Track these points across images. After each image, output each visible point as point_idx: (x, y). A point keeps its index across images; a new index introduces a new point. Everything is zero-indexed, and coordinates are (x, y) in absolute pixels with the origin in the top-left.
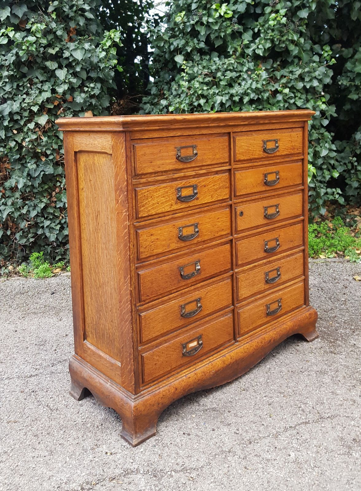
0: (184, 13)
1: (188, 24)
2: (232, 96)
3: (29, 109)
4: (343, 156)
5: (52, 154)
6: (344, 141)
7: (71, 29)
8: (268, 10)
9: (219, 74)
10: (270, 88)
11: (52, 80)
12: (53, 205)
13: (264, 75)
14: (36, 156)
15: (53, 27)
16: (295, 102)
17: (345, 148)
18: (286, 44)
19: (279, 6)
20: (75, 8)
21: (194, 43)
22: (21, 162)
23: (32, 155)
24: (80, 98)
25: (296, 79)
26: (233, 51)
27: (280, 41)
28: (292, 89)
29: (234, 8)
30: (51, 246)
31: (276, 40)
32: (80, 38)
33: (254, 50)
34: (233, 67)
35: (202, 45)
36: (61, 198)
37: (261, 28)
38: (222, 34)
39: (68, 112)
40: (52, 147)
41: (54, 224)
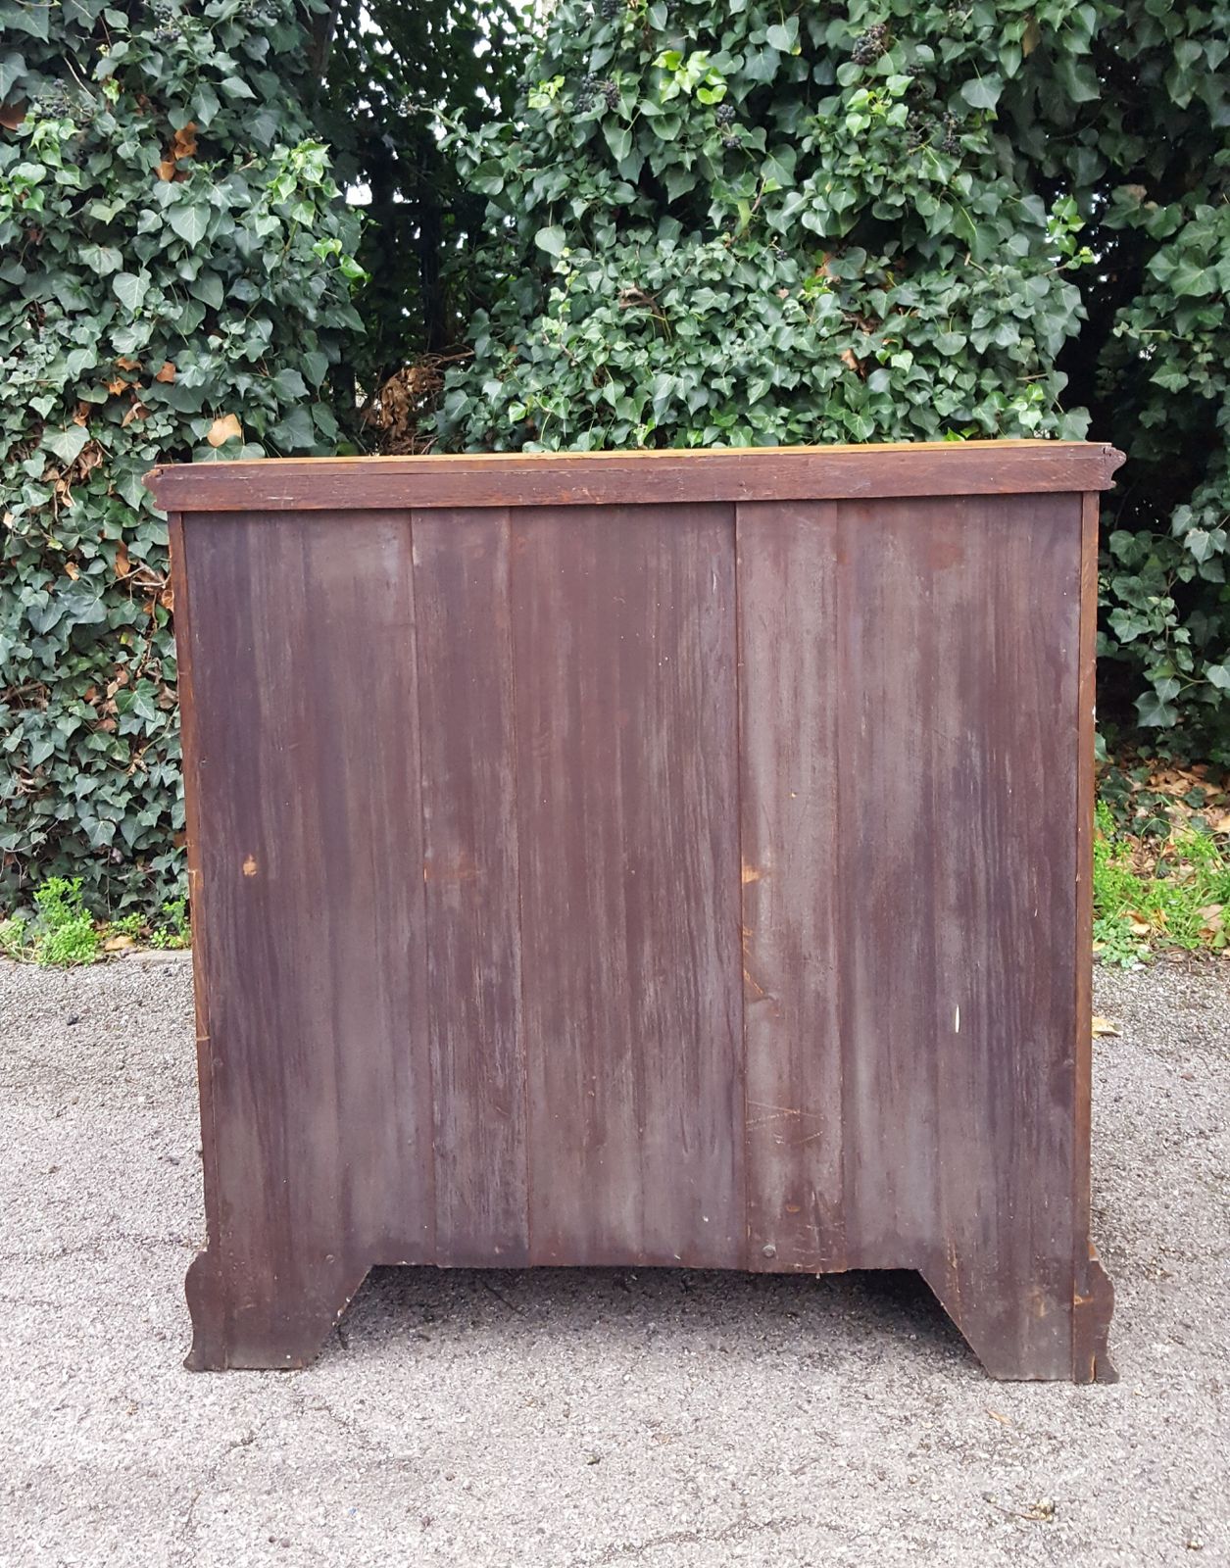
0: (560, 81)
1: (578, 119)
2: (711, 373)
3: (23, 406)
4: (1137, 587)
5: (102, 557)
6: (1145, 535)
7: (178, 135)
8: (849, 74)
9: (672, 297)
10: (844, 348)
11: (109, 308)
12: (109, 725)
13: (828, 304)
14: (52, 563)
15: (110, 130)
16: (931, 399)
17: (1146, 557)
18: (909, 199)
19: (886, 64)
20: (183, 64)
21: (597, 188)
22: (5, 581)
23: (36, 559)
24: (194, 370)
25: (940, 318)
26: (724, 219)
27: (888, 183)
28: (925, 353)
29: (733, 66)
30: (103, 861)
31: (871, 180)
32: (199, 167)
33: (797, 217)
34: (723, 275)
35: (626, 195)
36: (133, 704)
37: (822, 139)
38: (688, 159)
39: (158, 416)
40: (101, 533)
41: (113, 790)
